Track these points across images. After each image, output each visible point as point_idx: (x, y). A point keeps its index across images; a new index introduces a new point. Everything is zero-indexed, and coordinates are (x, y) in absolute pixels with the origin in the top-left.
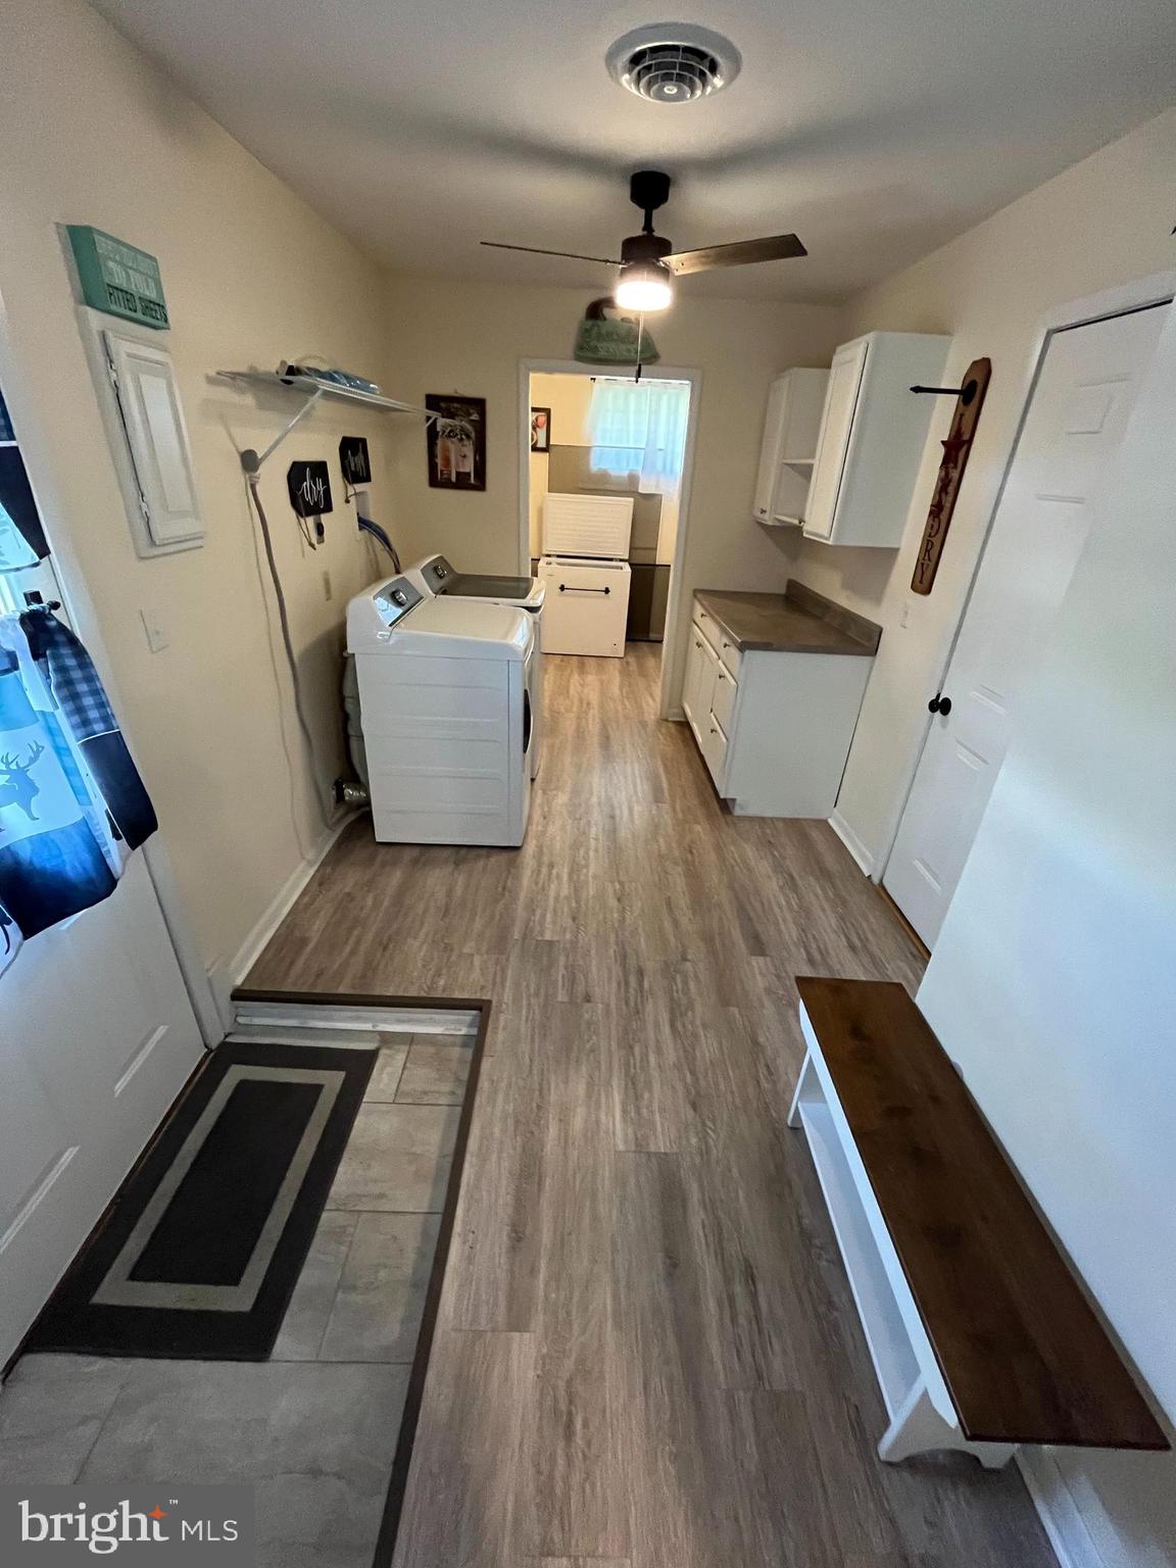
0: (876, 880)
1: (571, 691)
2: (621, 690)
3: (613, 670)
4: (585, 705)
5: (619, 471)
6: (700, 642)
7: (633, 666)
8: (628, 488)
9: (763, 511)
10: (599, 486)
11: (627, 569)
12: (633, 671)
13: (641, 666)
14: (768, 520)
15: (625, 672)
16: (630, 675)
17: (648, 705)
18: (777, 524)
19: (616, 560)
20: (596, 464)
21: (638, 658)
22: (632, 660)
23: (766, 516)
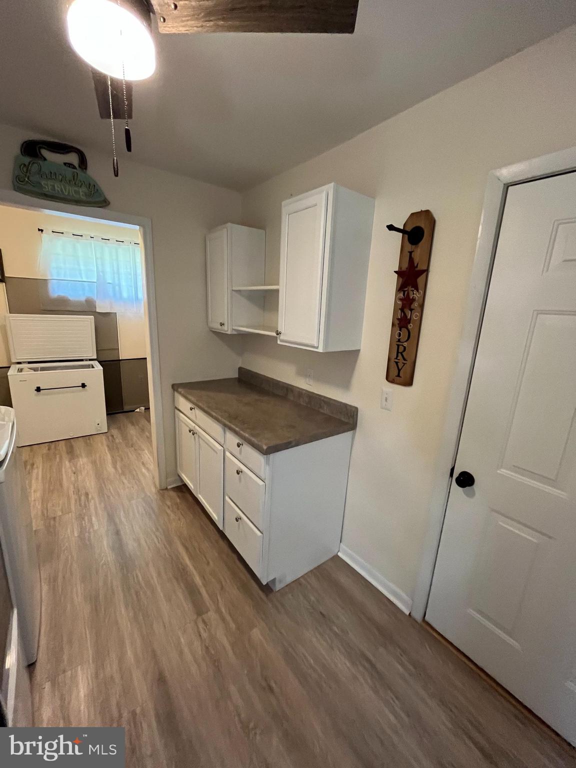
0: (418, 616)
1: (65, 483)
2: (115, 468)
3: (102, 447)
4: (83, 498)
5: (77, 296)
6: (192, 428)
7: (119, 439)
8: (87, 308)
9: (222, 324)
10: (60, 307)
11: (99, 368)
12: (120, 443)
13: (125, 437)
14: (228, 329)
15: (113, 448)
16: (118, 448)
17: (143, 475)
18: (235, 333)
19: (86, 360)
20: (55, 291)
21: (119, 428)
22: (115, 432)
23: (225, 328)
